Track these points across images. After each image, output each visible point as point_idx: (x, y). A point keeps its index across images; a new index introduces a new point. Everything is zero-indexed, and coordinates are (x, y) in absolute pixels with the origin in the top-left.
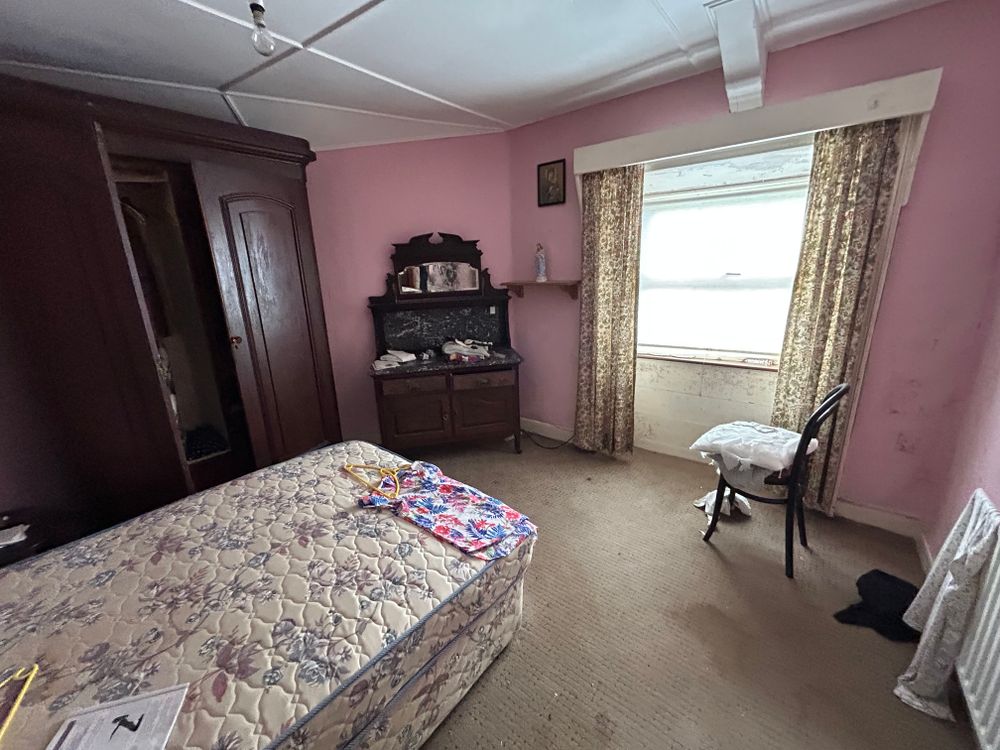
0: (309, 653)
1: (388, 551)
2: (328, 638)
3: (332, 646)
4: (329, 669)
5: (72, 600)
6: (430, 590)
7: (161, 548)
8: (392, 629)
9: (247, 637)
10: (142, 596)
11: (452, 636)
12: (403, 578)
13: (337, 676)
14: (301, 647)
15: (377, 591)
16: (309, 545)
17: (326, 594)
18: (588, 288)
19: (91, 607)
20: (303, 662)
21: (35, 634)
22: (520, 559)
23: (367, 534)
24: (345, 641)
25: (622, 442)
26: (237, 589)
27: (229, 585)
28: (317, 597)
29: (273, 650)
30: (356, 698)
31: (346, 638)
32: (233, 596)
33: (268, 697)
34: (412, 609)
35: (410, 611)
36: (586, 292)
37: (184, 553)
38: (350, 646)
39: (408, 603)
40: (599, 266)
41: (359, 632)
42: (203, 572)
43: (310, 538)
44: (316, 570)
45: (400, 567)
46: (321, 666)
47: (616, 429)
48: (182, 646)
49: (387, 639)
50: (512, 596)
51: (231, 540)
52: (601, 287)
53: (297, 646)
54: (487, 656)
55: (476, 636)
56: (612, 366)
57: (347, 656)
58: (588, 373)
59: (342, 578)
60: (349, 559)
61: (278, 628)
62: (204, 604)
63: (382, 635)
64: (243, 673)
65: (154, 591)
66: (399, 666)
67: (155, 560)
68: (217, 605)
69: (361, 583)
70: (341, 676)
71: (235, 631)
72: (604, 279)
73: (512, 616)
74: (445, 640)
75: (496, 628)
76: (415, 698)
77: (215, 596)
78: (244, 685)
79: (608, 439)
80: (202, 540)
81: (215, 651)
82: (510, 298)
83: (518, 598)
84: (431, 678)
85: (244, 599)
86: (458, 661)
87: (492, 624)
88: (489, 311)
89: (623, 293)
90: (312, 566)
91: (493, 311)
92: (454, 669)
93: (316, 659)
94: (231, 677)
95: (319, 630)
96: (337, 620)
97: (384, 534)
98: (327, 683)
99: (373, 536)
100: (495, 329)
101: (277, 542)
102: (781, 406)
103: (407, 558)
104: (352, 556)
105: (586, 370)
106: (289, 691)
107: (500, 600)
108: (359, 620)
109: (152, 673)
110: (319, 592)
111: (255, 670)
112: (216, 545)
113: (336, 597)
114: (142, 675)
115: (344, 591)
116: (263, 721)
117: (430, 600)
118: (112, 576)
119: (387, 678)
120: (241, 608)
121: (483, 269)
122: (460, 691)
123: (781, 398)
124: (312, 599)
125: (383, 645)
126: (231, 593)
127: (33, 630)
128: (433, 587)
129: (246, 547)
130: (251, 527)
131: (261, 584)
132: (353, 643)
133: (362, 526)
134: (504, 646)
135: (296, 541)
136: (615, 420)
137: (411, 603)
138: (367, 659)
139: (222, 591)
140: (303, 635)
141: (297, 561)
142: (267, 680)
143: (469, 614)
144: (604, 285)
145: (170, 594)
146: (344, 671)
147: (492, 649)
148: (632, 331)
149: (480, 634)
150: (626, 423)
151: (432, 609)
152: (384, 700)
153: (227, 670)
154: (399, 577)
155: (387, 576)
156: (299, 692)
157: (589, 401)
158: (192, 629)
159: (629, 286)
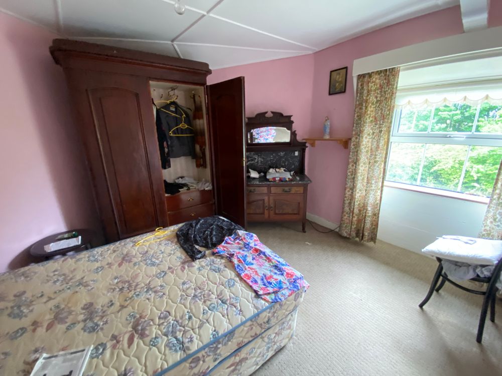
0: (173, 333)
1: (222, 283)
2: (184, 327)
3: (185, 332)
4: (181, 346)
5: (86, 277)
6: (241, 311)
7: (123, 259)
8: (217, 329)
9: (147, 316)
10: (111, 282)
11: (251, 339)
12: (227, 300)
13: (184, 351)
14: (170, 329)
15: (213, 305)
16: (185, 271)
17: (187, 301)
18: (355, 143)
19: (91, 282)
20: (170, 337)
21: (69, 291)
22: (295, 300)
23: (214, 270)
24: (192, 331)
25: (368, 236)
26: (149, 289)
27: (146, 285)
28: (183, 301)
29: (158, 326)
30: (193, 365)
31: (193, 329)
32: (146, 292)
33: (150, 352)
34: (229, 320)
35: (228, 321)
36: (354, 145)
37: (132, 264)
38: (194, 335)
39: (228, 316)
40: (364, 130)
41: (200, 327)
42: (137, 275)
43: (186, 267)
44: (185, 287)
45: (227, 293)
46: (178, 343)
47: (365, 228)
48: (120, 313)
49: (213, 335)
50: (290, 320)
51: (152, 261)
52: (364, 143)
53: (168, 328)
54: (272, 350)
55: (266, 340)
56: (366, 190)
57: (191, 340)
58: (350, 193)
59: (197, 293)
60: (202, 283)
61: (162, 315)
62: (133, 293)
63: (211, 332)
64: (142, 336)
65: (116, 281)
66: (218, 351)
67: (120, 265)
68: (138, 295)
69: (205, 299)
70: (186, 351)
71: (143, 312)
72: (366, 138)
73: (289, 331)
74: (246, 340)
75: (278, 336)
76: (228, 368)
77: (138, 290)
78: (141, 342)
79: (360, 233)
80: (140, 259)
81: (133, 320)
82: (307, 147)
83: (293, 321)
84: (238, 359)
85: (150, 295)
86: (254, 351)
87: (276, 333)
88: (294, 154)
89: (378, 147)
90: (184, 283)
91: (297, 154)
92: (252, 355)
93: (176, 338)
94: (136, 336)
95: (180, 321)
96: (190, 318)
97: (222, 272)
98: (179, 353)
99: (216, 272)
100: (297, 164)
101: (171, 266)
102: (488, 228)
103: (231, 288)
104: (204, 282)
105: (349, 191)
106: (160, 352)
107: (282, 321)
108: (201, 321)
109: (105, 324)
110: (184, 300)
111: (148, 336)
112: (145, 262)
113: (192, 304)
114: (102, 323)
115: (196, 301)
116: (145, 366)
117: (240, 317)
118: (102, 269)
119: (211, 357)
120: (148, 299)
121: (293, 130)
122: (255, 367)
123: (488, 222)
124: (180, 303)
125: (211, 339)
126: (146, 290)
127: (69, 288)
128: (242, 309)
129: (157, 266)
130: (161, 256)
131: (159, 288)
132: (195, 334)
133: (212, 265)
134: (282, 346)
135: (180, 267)
136: (364, 222)
137: (229, 316)
138: (201, 345)
139: (142, 288)
140: (172, 322)
141: (178, 279)
142: (152, 343)
143: (262, 328)
144: (366, 141)
145: (121, 284)
146: (188, 348)
147: (275, 347)
148: (382, 170)
149: (268, 338)
150: (372, 224)
151: (240, 322)
152: (208, 368)
153: (136, 332)
154: (226, 299)
155: (219, 297)
156: (165, 354)
157: (350, 209)
158: (126, 305)
159: (382, 143)
